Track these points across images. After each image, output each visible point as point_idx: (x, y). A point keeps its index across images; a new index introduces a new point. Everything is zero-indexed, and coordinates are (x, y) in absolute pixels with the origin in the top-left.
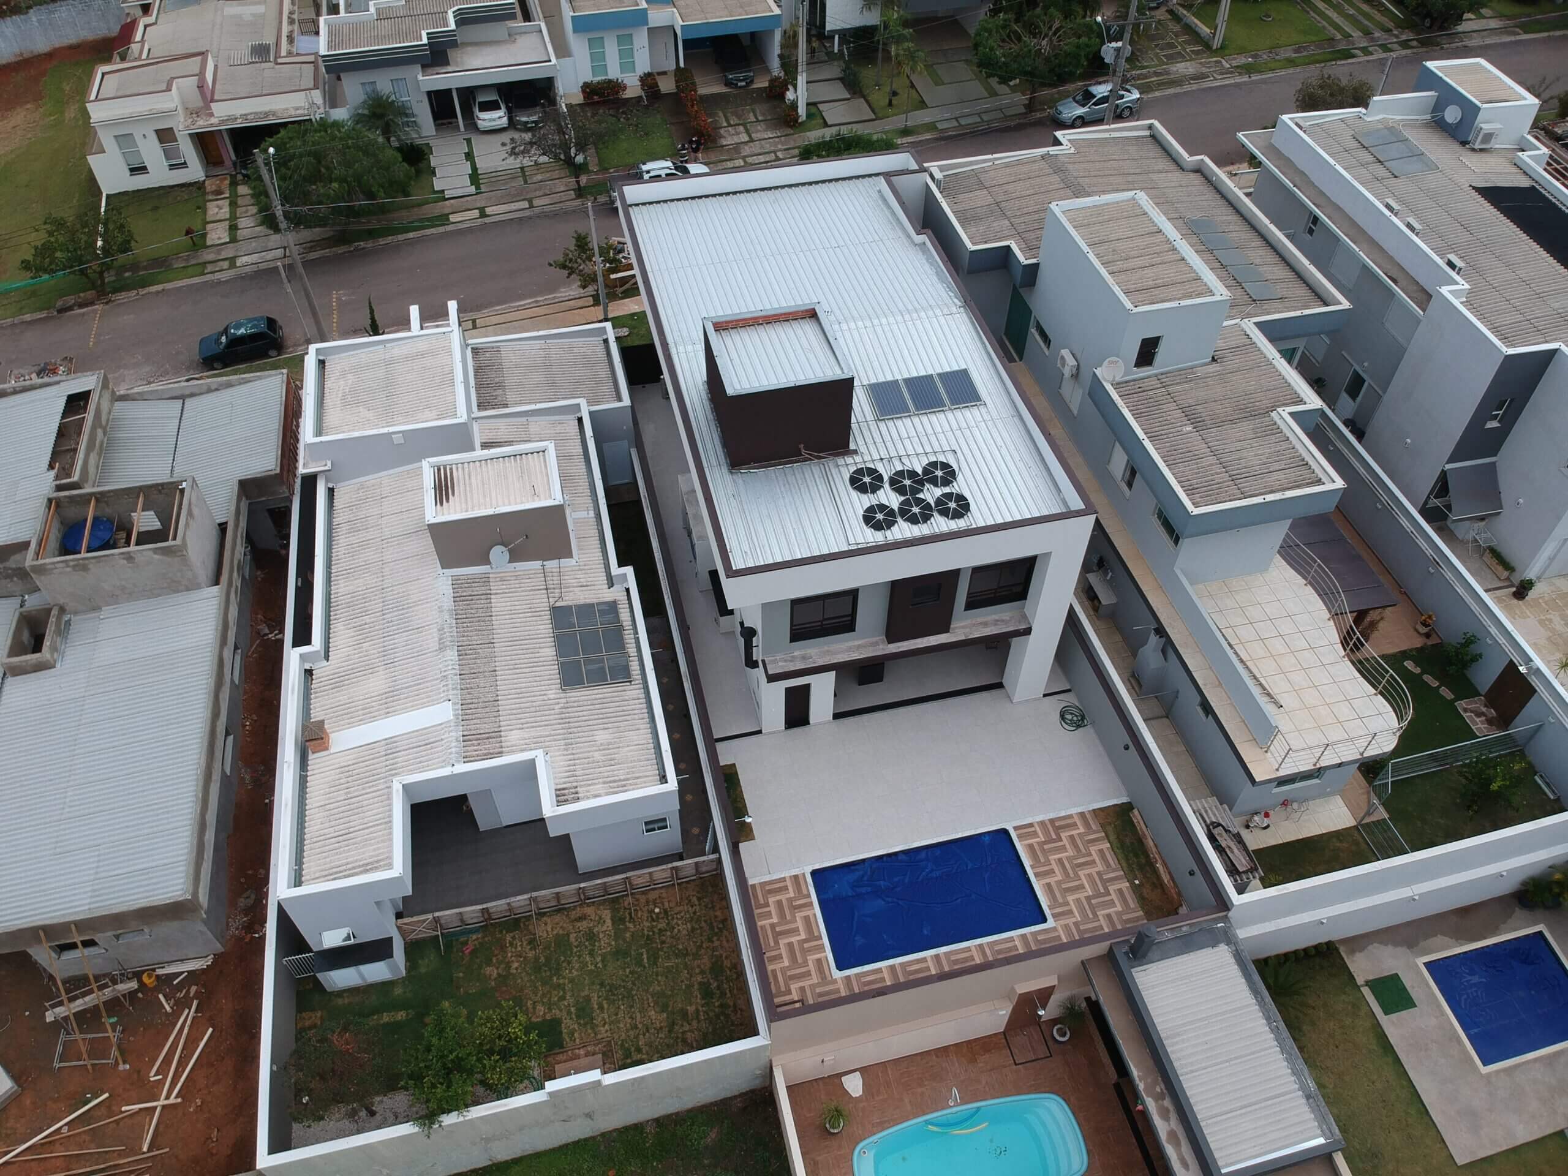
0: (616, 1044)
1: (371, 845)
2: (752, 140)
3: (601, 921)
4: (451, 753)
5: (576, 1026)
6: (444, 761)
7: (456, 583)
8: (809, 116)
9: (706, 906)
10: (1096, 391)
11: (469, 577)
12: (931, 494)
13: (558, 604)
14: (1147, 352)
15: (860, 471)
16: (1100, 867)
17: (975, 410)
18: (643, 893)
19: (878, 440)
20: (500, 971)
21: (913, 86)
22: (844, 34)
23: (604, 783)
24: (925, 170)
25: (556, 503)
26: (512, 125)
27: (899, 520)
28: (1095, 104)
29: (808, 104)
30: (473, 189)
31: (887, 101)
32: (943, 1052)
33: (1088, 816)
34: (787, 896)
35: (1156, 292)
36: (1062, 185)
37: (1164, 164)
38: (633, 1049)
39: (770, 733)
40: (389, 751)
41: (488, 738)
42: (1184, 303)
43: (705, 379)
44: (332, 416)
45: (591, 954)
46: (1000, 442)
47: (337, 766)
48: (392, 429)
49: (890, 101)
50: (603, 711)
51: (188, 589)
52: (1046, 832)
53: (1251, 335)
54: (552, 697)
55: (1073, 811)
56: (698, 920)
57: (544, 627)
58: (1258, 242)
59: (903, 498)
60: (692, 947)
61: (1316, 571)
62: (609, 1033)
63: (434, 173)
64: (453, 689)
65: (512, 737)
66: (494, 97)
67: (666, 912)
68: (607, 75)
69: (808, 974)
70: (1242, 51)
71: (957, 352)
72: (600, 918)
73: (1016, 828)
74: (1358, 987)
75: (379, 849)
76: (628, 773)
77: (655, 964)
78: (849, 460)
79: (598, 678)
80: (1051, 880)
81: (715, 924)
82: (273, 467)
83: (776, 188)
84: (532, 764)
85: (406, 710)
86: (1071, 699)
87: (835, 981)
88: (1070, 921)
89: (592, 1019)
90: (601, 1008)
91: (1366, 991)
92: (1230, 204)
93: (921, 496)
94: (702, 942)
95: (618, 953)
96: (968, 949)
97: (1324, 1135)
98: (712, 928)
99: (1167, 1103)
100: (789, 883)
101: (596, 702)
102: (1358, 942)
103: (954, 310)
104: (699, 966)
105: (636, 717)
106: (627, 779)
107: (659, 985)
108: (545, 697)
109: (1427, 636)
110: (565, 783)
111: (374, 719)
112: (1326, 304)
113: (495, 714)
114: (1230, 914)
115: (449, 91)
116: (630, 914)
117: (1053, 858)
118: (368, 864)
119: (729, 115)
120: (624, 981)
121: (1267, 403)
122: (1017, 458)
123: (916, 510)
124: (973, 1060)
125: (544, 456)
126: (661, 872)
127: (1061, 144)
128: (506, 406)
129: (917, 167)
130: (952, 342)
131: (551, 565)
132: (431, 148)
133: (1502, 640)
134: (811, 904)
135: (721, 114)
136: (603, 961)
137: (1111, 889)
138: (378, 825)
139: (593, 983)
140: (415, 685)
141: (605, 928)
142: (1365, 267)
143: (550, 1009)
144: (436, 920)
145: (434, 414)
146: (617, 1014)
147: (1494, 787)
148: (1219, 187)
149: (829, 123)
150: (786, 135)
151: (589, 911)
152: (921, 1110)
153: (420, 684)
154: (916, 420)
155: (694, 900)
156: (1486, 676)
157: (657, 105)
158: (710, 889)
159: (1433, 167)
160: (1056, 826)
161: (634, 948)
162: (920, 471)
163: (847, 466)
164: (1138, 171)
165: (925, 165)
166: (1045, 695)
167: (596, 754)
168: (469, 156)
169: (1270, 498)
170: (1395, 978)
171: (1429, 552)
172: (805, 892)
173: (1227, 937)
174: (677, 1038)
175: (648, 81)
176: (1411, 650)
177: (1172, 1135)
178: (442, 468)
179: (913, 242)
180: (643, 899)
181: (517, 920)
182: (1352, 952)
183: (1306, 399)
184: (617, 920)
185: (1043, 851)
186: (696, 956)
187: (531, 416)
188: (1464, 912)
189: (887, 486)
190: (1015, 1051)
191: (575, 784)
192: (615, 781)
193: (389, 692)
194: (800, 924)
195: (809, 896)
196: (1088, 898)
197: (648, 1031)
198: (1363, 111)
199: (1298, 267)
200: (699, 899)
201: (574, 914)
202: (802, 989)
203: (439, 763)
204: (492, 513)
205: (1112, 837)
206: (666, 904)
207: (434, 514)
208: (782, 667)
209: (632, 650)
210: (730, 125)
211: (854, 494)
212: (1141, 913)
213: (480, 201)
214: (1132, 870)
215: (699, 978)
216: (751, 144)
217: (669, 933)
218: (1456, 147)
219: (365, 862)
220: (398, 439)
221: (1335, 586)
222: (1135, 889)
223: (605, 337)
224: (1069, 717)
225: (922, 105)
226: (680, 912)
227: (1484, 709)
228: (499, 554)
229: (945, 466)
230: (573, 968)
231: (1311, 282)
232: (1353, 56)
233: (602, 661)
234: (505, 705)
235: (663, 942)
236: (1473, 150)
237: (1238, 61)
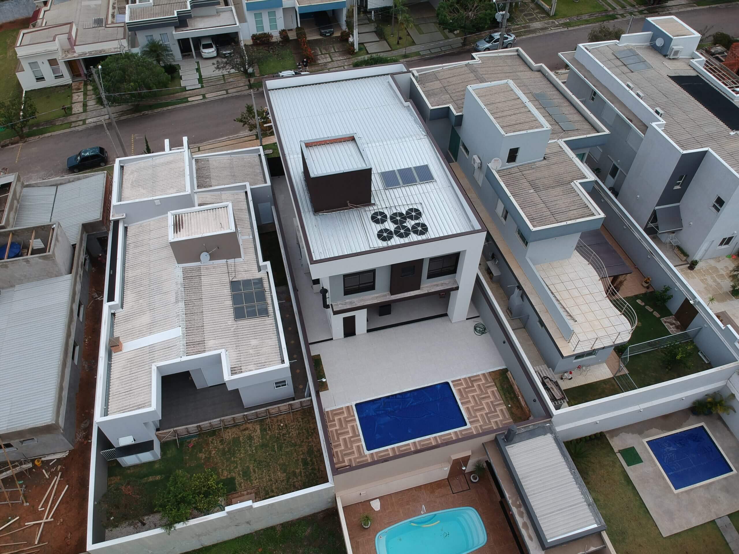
0: (261, 488)
1: (141, 396)
2: (332, 61)
3: (255, 430)
4: (180, 351)
5: (242, 481)
6: (177, 355)
7: (185, 270)
8: (360, 49)
9: (305, 422)
10: (489, 175)
11: (191, 267)
12: (410, 223)
13: (234, 280)
14: (513, 155)
15: (376, 214)
16: (492, 399)
17: (431, 184)
18: (275, 417)
19: (385, 198)
20: (206, 455)
21: (409, 35)
23: (255, 364)
24: (410, 72)
25: (232, 231)
26: (219, 55)
27: (394, 236)
28: (495, 42)
29: (359, 44)
30: (199, 86)
31: (397, 42)
32: (419, 488)
33: (487, 375)
34: (344, 416)
35: (517, 126)
36: (475, 78)
37: (523, 68)
38: (269, 491)
39: (337, 340)
40: (151, 351)
41: (198, 344)
42: (529, 131)
43: (303, 170)
44: (126, 192)
45: (250, 446)
46: (443, 199)
47: (126, 359)
48: (154, 198)
49: (398, 42)
50: (255, 330)
51: (56, 276)
52: (467, 383)
53: (562, 147)
54: (230, 324)
55: (480, 373)
56: (302, 429)
57: (227, 291)
58: (567, 104)
59: (396, 226)
60: (299, 442)
61: (593, 258)
62: (258, 484)
63: (181, 78)
64: (182, 321)
65: (210, 343)
66: (209, 42)
67: (286, 426)
68: (264, 31)
69: (353, 453)
70: (564, 16)
71: (423, 156)
72: (255, 429)
73: (452, 382)
74: (615, 454)
75: (145, 397)
76: (266, 359)
77: (281, 450)
78: (371, 208)
79: (252, 314)
80: (469, 406)
81: (310, 431)
82: (99, 217)
83: (339, 81)
84: (219, 356)
85: (159, 331)
86: (479, 320)
87: (366, 456)
88: (478, 425)
89: (250, 477)
90: (254, 471)
91: (619, 455)
92: (554, 86)
93: (405, 224)
94: (303, 439)
95: (264, 446)
96: (429, 439)
97: (597, 523)
98: (308, 431)
99: (522, 509)
100: (344, 410)
101: (251, 326)
102: (615, 432)
103: (422, 137)
104: (302, 451)
105: (271, 332)
106: (266, 362)
107: (283, 460)
108: (227, 324)
109: (648, 288)
110: (235, 365)
111: (144, 336)
112: (598, 132)
113: (202, 333)
114: (553, 419)
115: (188, 39)
116: (269, 427)
117: (470, 395)
118: (140, 405)
119: (322, 49)
120: (266, 458)
121: (569, 178)
122: (450, 206)
123: (402, 231)
124: (433, 492)
125: (227, 209)
126: (284, 407)
127: (475, 59)
128: (211, 186)
129: (406, 70)
130: (421, 152)
131: (231, 261)
132: (180, 66)
133: (682, 289)
134: (355, 420)
135: (318, 49)
136: (256, 449)
137: (498, 409)
138: (145, 386)
139: (251, 460)
140: (164, 319)
141: (257, 434)
142: (618, 115)
143: (230, 473)
144: (175, 432)
145: (175, 191)
146: (262, 474)
147: (678, 357)
148: (549, 78)
149: (369, 52)
150: (349, 58)
151: (250, 426)
152: (408, 516)
153: (166, 319)
154: (403, 189)
155: (300, 419)
156: (675, 306)
157: (287, 45)
158: (308, 414)
159: (649, 67)
160: (472, 380)
161: (271, 443)
162: (404, 213)
163: (370, 211)
164: (511, 71)
165: (410, 69)
166: (467, 319)
167: (251, 351)
168: (198, 70)
169: (569, 222)
170: (633, 448)
171: (648, 248)
172: (352, 414)
173: (551, 430)
174: (291, 485)
175: (283, 33)
176: (640, 294)
177: (525, 524)
178: (177, 215)
179: (404, 105)
180: (275, 420)
181: (214, 431)
182: (612, 437)
183: (587, 176)
184: (263, 430)
185: (465, 392)
186: (301, 446)
187: (222, 191)
188: (666, 417)
189: (389, 220)
190: (452, 487)
191: (240, 365)
192: (259, 363)
193: (151, 323)
194: (349, 429)
195: (354, 416)
196: (486, 414)
197: (277, 482)
198: (618, 41)
199: (586, 115)
200: (302, 419)
201: (242, 428)
202: (350, 460)
203: (174, 356)
204: (201, 236)
205: (498, 385)
206: (287, 422)
207: (173, 237)
208: (341, 307)
209: (269, 301)
210: (322, 54)
211: (373, 224)
212: (512, 420)
213: (203, 91)
214: (507, 400)
215: (302, 456)
216: (332, 63)
217: (287, 435)
218: (661, 58)
219: (138, 404)
220: (157, 203)
221: (602, 265)
222: (509, 409)
223: (259, 153)
224: (478, 329)
225: (413, 43)
226: (293, 426)
227: (674, 322)
228: (205, 256)
229: (416, 210)
230: (241, 453)
231: (590, 121)
232: (617, 18)
233: (255, 306)
234: (207, 328)
235: (285, 440)
236: (670, 59)
237: (562, 21)
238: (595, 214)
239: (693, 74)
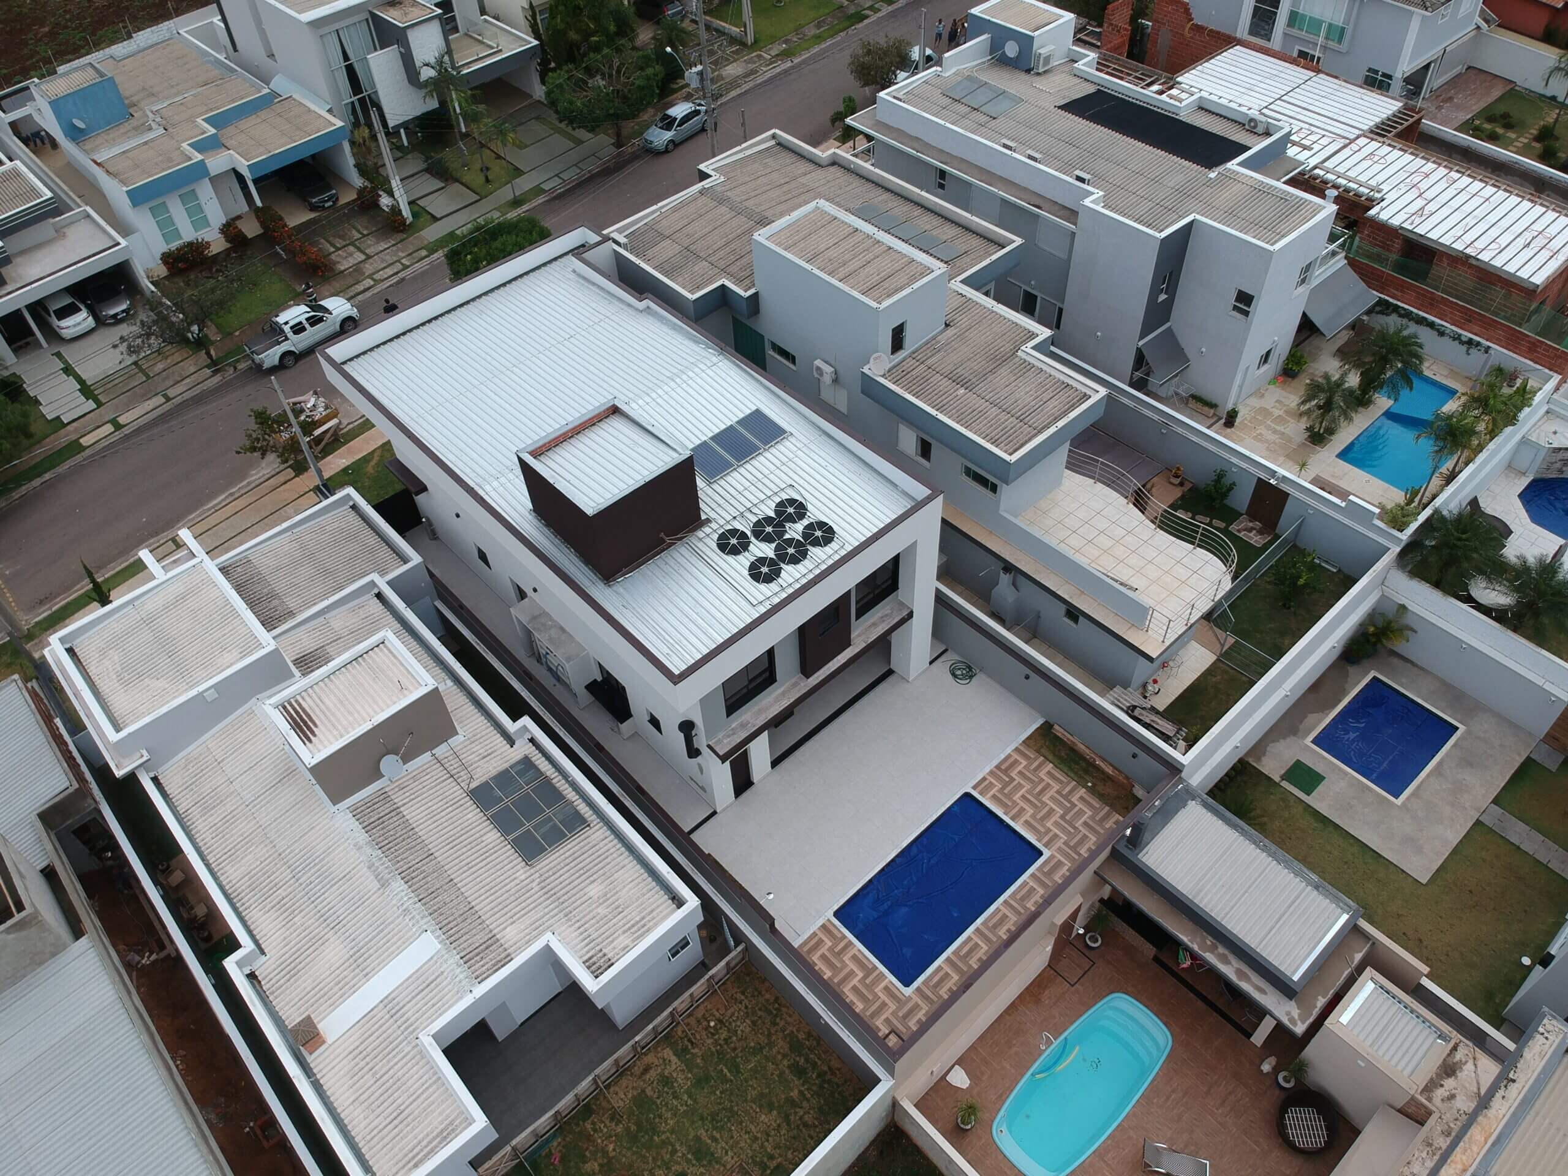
0: (748, 1164)
1: (433, 1112)
2: (369, 257)
3: (666, 1062)
4: (460, 982)
5: (702, 1170)
6: (458, 992)
7: (357, 812)
8: (415, 215)
9: (753, 996)
11: (367, 800)
12: (795, 531)
13: (473, 785)
14: (898, 340)
15: (722, 537)
16: (1056, 787)
17: (786, 443)
18: (690, 1015)
19: (721, 501)
20: (600, 1161)
21: (499, 157)
22: (405, 125)
23: (624, 932)
24: (606, 239)
25: (430, 688)
26: (101, 322)
27: (782, 565)
28: (679, 125)
29: (410, 203)
30: (91, 405)
31: (484, 179)
32: (1012, 1008)
33: (1022, 748)
34: (826, 947)
35: (886, 284)
36: (734, 214)
37: (803, 167)
38: (765, 1159)
39: (724, 810)
40: (394, 1011)
41: (487, 948)
42: (916, 286)
43: (531, 506)
44: (120, 702)
45: (676, 1096)
46: (824, 463)
47: (346, 1052)
48: (201, 688)
49: (487, 177)
50: (581, 866)
51: (53, 955)
52: (999, 778)
53: (964, 293)
54: (523, 877)
55: (1009, 750)
56: (754, 1013)
57: (473, 814)
58: (918, 211)
59: (773, 545)
60: (763, 1040)
61: (1101, 469)
62: (736, 1159)
63: (37, 402)
64: (422, 918)
65: (510, 934)
66: (67, 300)
67: (720, 1021)
68: (181, 238)
69: (884, 1005)
70: (773, 39)
71: (739, 396)
72: (664, 1060)
73: (975, 787)
74: (1277, 785)
75: (444, 1111)
76: (640, 912)
77: (738, 1072)
78: (707, 530)
79: (556, 837)
80: (1027, 817)
81: (771, 1007)
82: (67, 784)
83: (473, 300)
84: (548, 949)
85: (383, 964)
86: (951, 657)
87: (910, 998)
88: (1059, 844)
89: (712, 1154)
90: (714, 1139)
91: (1285, 784)
92: (877, 185)
93: (787, 536)
94: (769, 1030)
95: (701, 1081)
96: (998, 910)
97: (1344, 911)
98: (770, 1013)
99: (1221, 950)
100: (821, 935)
101: (568, 861)
102: (1259, 748)
103: (715, 359)
104: (779, 1053)
105: (615, 855)
106: (643, 918)
107: (755, 1089)
108: (517, 881)
109: (1181, 484)
110: (588, 952)
111: (354, 989)
112: (1004, 247)
113: (479, 921)
114: (1183, 775)
115: (19, 310)
116: (690, 1040)
117: (1017, 797)
118: (442, 1131)
119: (331, 239)
120: (720, 1104)
121: (1008, 347)
122: (846, 472)
123: (791, 551)
124: (1038, 1001)
125: (386, 647)
126: (698, 988)
127: (710, 176)
128: (291, 614)
129: (599, 239)
130: (730, 389)
131: (441, 750)
132: (19, 377)
133: (1244, 465)
134: (850, 943)
135: (322, 241)
136: (690, 1097)
137: (1074, 799)
138: (427, 1088)
139: (693, 1122)
140: (378, 934)
141: (674, 1067)
142: (1004, 201)
143: (668, 1168)
144: (514, 1149)
145: (235, 654)
146: (732, 1137)
147: (1301, 582)
148: (860, 172)
149: (439, 216)
150: (402, 241)
151: (650, 1059)
152: (1022, 1068)
153: (383, 930)
154: (741, 470)
155: (739, 996)
156: (1241, 498)
157: (249, 252)
158: (748, 979)
159: (1018, 100)
160: (1003, 769)
161: (711, 1069)
162: (772, 514)
163: (706, 539)
164: (787, 179)
165: (605, 232)
166: (931, 663)
167: (599, 910)
168: (68, 370)
169: (1061, 424)
170: (1298, 764)
171: (1156, 417)
172: (839, 935)
173: (1190, 794)
174: (798, 1126)
175: (229, 229)
176: (1176, 501)
177: (1239, 972)
179: (637, 309)
180: (692, 1021)
181: (587, 1106)
182: (1259, 760)
183: (1036, 331)
184: (682, 1053)
185: (1007, 796)
186: (771, 1045)
187: (325, 613)
188: (1316, 687)
189: (753, 539)
190: (1065, 975)
191: (598, 948)
192: (633, 926)
193: (355, 953)
194: (852, 966)
195: (844, 937)
196: (1062, 817)
197: (768, 1135)
198: (939, 69)
199: (962, 221)
200: (743, 993)
201: (637, 1070)
202: (887, 1020)
203: (453, 996)
204: (371, 727)
205: (1051, 757)
206: (717, 1015)
207: (312, 755)
208: (729, 743)
209: (571, 795)
210: (338, 249)
211: (730, 559)
212: (1107, 808)
213: (107, 413)
214: (1081, 777)
215: (785, 1062)
217: (734, 1038)
218: (1023, 76)
219: (438, 1130)
220: (211, 695)
221: (1119, 472)
222: (1092, 791)
223: (351, 503)
224: (959, 672)
225: (518, 172)
226: (733, 1014)
227: (1251, 524)
228: (389, 763)
229: (792, 502)
230: (666, 1119)
231: (979, 231)
232: (867, 17)
233: (550, 819)
234: (483, 907)
235: (735, 1049)
236: (1038, 74)
237: (776, 50)
238: (1089, 392)
239: (1091, 89)
